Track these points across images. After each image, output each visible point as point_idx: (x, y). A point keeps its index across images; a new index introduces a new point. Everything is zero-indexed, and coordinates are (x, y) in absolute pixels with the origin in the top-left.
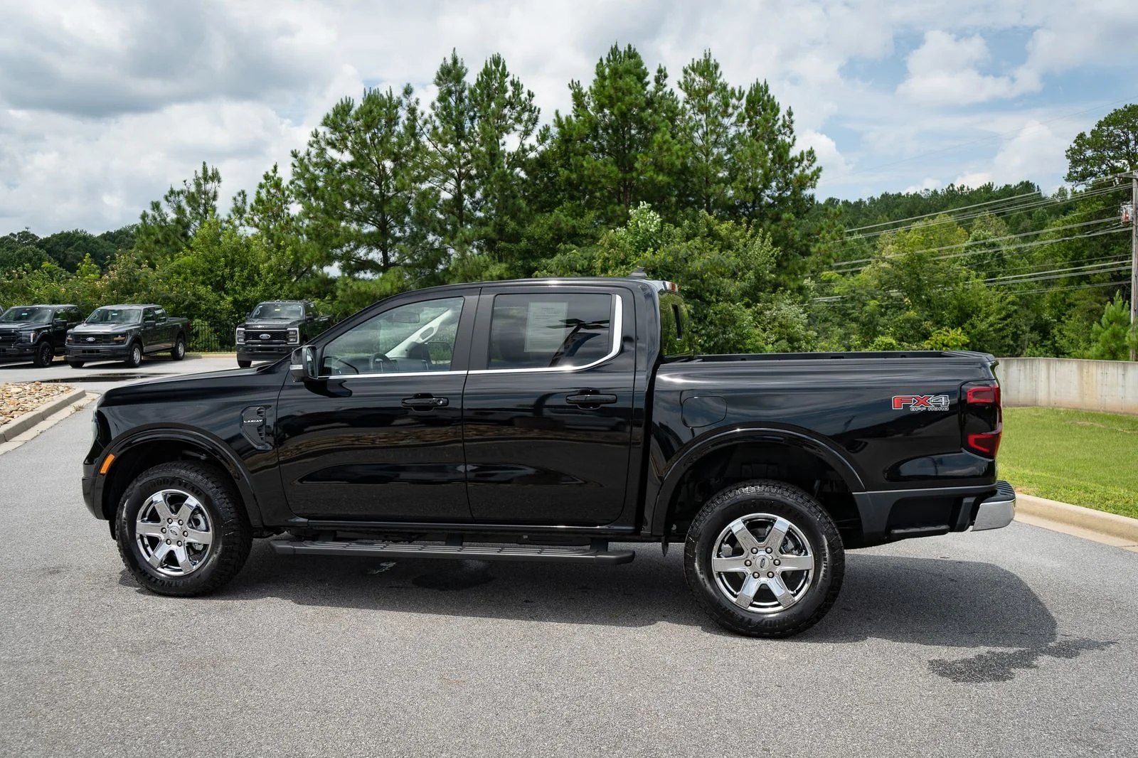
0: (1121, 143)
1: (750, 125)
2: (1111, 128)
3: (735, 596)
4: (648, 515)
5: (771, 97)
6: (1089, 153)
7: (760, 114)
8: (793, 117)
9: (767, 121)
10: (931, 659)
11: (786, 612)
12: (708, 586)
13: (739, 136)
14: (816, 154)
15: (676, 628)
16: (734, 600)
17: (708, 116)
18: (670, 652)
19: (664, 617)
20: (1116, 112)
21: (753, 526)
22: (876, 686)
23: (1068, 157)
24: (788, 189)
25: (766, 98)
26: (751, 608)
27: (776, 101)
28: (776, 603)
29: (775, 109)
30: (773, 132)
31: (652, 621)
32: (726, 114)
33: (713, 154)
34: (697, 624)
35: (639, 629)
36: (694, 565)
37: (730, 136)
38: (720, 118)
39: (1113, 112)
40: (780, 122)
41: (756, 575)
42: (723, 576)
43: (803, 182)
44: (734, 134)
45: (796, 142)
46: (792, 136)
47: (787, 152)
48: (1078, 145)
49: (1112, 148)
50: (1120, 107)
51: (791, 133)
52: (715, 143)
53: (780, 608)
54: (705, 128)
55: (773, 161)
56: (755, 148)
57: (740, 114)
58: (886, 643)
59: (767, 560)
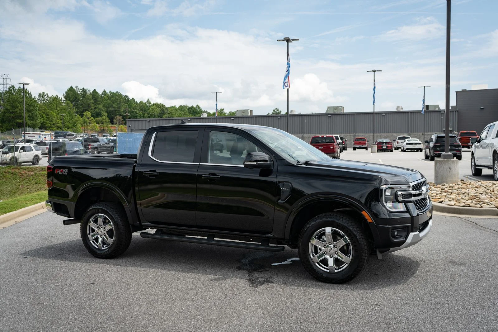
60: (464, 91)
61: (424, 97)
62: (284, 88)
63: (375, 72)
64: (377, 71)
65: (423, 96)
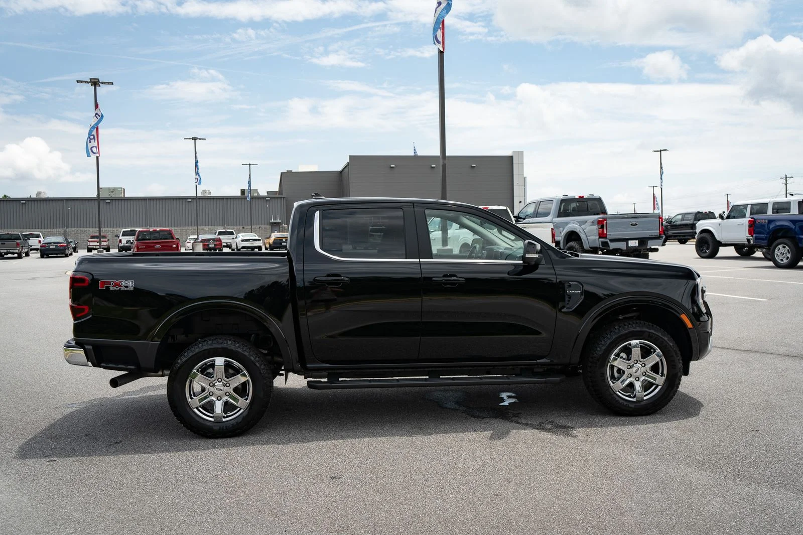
60: (289, 172)
61: (250, 178)
62: (89, 155)
63: (196, 141)
64: (199, 139)
65: (249, 176)
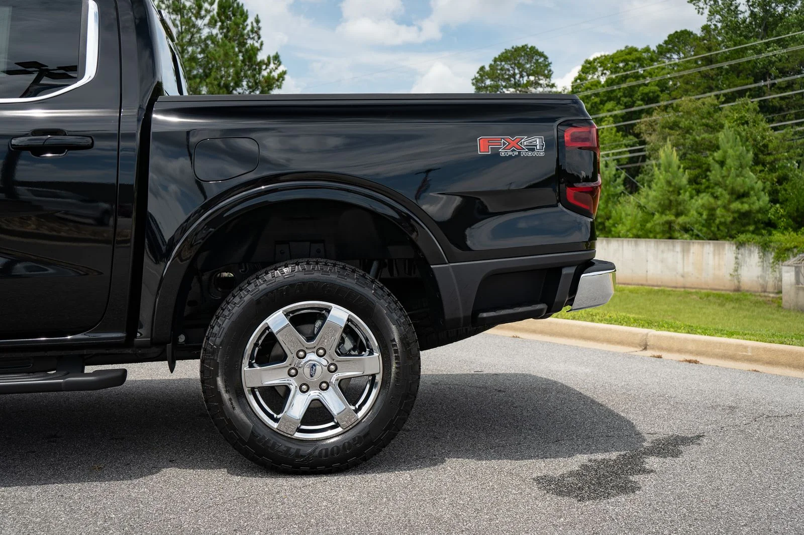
0: (510, 76)
1: (221, 28)
2: (503, 63)
3: (276, 420)
4: (145, 315)
5: (241, 5)
6: (488, 82)
7: (231, 18)
8: (260, 25)
9: (237, 25)
10: (535, 476)
11: (348, 435)
12: (238, 411)
13: (211, 37)
14: (281, 59)
15: (189, 474)
16: (275, 425)
17: (182, 16)
18: (187, 510)
19: (172, 462)
20: (507, 51)
21: (298, 320)
22: (491, 520)
23: (473, 84)
24: (257, 88)
25: (235, 5)
26: (298, 435)
27: (245, 8)
28: (332, 424)
29: (244, 16)
30: (242, 35)
31: (154, 469)
32: (198, 16)
33: (188, 52)
34: (219, 467)
35: (136, 481)
36: (216, 382)
37: (203, 37)
38: (193, 19)
39: (504, 51)
40: (249, 28)
41: (304, 388)
42: (258, 393)
43: (270, 83)
44: (206, 35)
45: (264, 47)
46: (260, 41)
47: (256, 55)
48: (480, 75)
49: (504, 80)
50: (509, 48)
51: (259, 38)
52: (190, 43)
53: (339, 430)
54: (180, 28)
55: (243, 61)
56: (227, 48)
57: (212, 17)
58: (471, 464)
59: (318, 368)
